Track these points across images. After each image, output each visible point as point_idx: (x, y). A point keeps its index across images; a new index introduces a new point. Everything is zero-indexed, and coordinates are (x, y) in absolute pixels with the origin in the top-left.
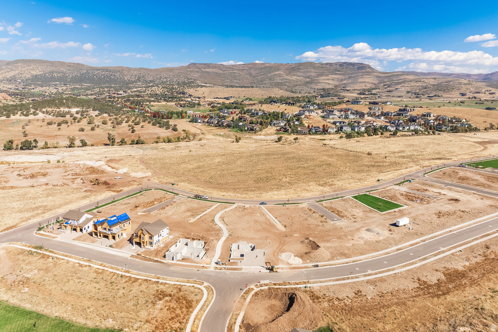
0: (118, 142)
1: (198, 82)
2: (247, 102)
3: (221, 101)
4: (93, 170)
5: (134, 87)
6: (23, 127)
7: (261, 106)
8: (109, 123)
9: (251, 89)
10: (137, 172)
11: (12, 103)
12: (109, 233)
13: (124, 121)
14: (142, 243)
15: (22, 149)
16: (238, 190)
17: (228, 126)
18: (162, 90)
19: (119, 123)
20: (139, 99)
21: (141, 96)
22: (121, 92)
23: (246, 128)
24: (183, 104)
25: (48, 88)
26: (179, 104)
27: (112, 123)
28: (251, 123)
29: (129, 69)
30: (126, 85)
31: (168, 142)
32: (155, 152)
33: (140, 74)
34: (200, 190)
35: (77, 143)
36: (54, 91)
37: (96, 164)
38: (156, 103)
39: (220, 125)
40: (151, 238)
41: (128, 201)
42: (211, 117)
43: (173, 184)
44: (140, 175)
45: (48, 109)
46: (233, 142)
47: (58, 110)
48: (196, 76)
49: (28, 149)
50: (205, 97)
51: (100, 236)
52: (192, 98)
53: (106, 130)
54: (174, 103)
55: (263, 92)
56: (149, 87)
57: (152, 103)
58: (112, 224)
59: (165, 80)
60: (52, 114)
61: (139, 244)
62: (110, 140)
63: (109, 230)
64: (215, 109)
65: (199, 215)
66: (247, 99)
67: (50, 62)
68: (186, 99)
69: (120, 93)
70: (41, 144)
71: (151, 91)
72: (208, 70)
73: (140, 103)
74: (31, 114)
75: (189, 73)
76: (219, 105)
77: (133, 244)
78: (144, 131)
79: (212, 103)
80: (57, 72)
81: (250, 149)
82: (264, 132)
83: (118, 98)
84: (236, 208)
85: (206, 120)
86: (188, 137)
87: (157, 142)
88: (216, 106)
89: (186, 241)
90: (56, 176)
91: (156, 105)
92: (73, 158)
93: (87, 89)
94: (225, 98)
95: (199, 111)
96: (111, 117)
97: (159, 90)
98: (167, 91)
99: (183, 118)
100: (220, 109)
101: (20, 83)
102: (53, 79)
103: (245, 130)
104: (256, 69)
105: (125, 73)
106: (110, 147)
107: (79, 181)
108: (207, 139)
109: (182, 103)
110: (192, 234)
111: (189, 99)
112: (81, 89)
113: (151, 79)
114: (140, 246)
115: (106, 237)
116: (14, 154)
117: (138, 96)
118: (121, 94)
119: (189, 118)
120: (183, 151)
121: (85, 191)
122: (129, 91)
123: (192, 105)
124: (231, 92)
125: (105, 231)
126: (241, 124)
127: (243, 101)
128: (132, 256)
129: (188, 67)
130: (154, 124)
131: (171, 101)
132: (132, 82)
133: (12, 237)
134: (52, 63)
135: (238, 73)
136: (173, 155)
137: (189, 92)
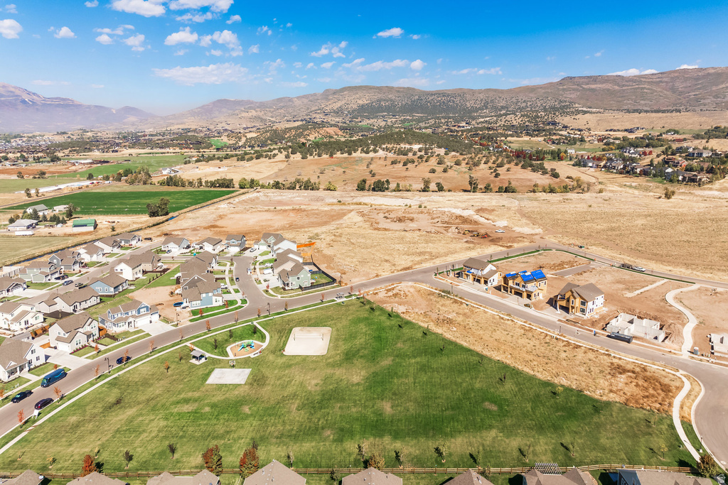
0: (481, 189)
1: (577, 105)
2: (669, 137)
3: (620, 135)
4: (465, 220)
5: (479, 116)
6: (368, 166)
7: (707, 142)
8: (463, 164)
9: (674, 114)
10: (521, 226)
11: (343, 139)
12: (524, 290)
13: (483, 162)
14: (570, 308)
15: (374, 190)
16: (694, 267)
17: (645, 173)
18: (521, 119)
19: (476, 164)
20: (490, 132)
21: (493, 129)
22: (464, 124)
23: (680, 178)
24: (557, 140)
25: (376, 120)
26: (550, 140)
27: (467, 164)
28: (689, 169)
29: (473, 92)
30: (468, 114)
31: (550, 192)
32: (536, 204)
33: (488, 97)
34: (628, 260)
35: (433, 186)
36: (383, 124)
37: (466, 213)
38: (515, 139)
39: (628, 172)
40: (583, 303)
41: (526, 260)
42: (610, 160)
43: (581, 247)
44: (527, 230)
45: (389, 146)
46: (660, 198)
47: (398, 146)
48: (572, 96)
49: (380, 190)
50: (589, 130)
51: (511, 292)
52: (568, 131)
53: (461, 172)
54: (542, 139)
55: (703, 119)
56: (501, 115)
57: (509, 139)
58: (527, 280)
59: (524, 105)
60: (393, 152)
61: (566, 309)
62: (471, 186)
63: (524, 286)
64: (611, 147)
65: (638, 289)
66: (668, 131)
67: (378, 88)
68: (561, 133)
69: (461, 125)
70: (393, 186)
71: (505, 122)
72: (593, 86)
73: (492, 138)
74: (371, 151)
75: (561, 92)
76: (617, 142)
77: (556, 308)
78: (510, 176)
79: (605, 138)
80: (384, 100)
81: (697, 211)
82: (717, 184)
83: (462, 131)
84: (699, 289)
85: (602, 164)
86: (579, 187)
87: (534, 191)
88: (613, 143)
89: (629, 317)
90: (423, 222)
91: (515, 141)
92: (433, 203)
93: (419, 121)
94: (626, 130)
95: (584, 150)
96: (465, 156)
97: (516, 120)
98: (529, 121)
99: (562, 160)
100: (620, 147)
101: (347, 115)
102: (380, 109)
103: (678, 181)
104: (686, 79)
105: (468, 97)
106: (472, 193)
107: (453, 229)
108: (612, 191)
109: (554, 137)
110: (638, 311)
111: (564, 133)
112: (412, 121)
113: (503, 103)
114: (568, 312)
115: (519, 294)
116: (369, 196)
117: (489, 129)
118: (464, 127)
119: (571, 160)
120: (578, 206)
121: (466, 242)
122: (474, 122)
123: (572, 142)
124: (636, 120)
125: (517, 287)
126: (669, 170)
127: (661, 135)
128: (559, 320)
129: (561, 83)
130: (523, 167)
131: (537, 136)
132: (477, 110)
133: (414, 277)
134: (380, 89)
135: (649, 89)
136: (564, 210)
137: (563, 122)
